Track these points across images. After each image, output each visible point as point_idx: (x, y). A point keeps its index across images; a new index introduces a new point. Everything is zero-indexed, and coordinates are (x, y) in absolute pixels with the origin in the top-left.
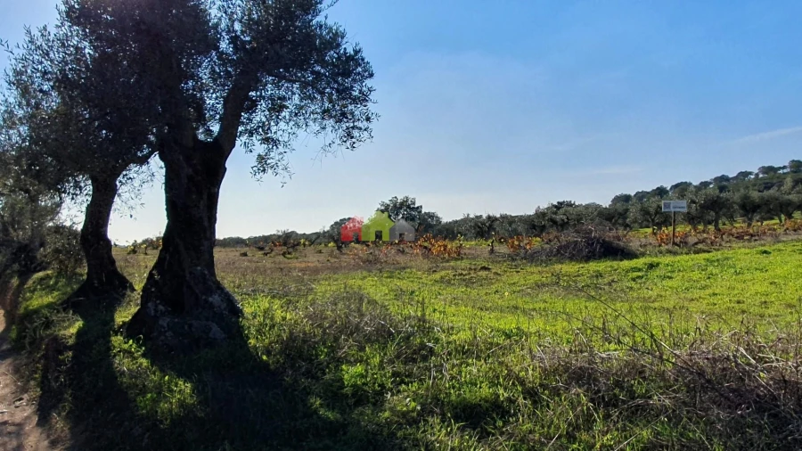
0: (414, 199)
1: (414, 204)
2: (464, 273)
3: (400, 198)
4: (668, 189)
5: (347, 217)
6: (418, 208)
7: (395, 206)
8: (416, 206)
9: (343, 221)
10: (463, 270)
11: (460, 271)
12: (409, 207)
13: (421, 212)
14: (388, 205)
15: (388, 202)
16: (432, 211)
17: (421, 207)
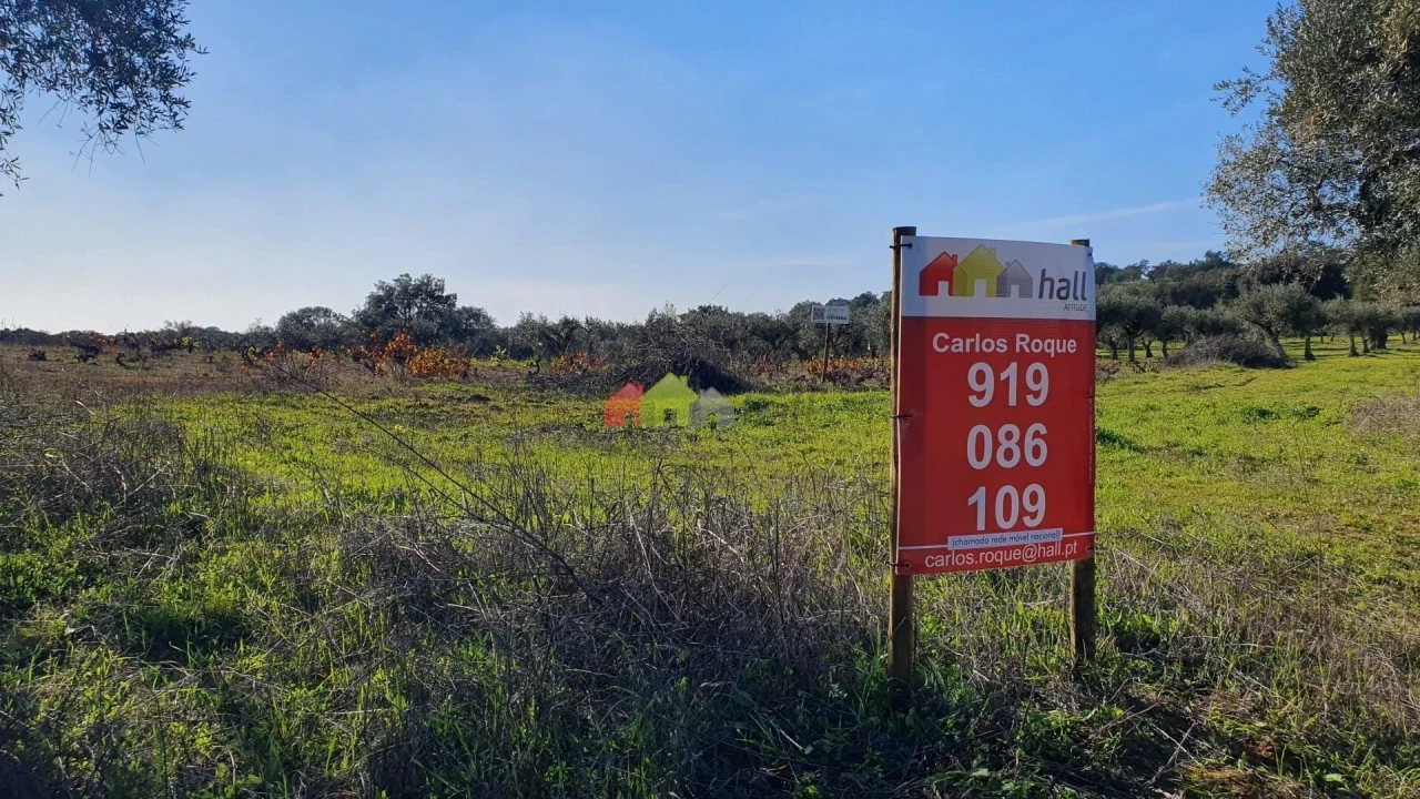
0: (443, 281)
1: (442, 289)
2: (431, 403)
3: (416, 277)
4: (879, 297)
5: (313, 306)
6: (448, 297)
7: (405, 289)
8: (445, 294)
9: (306, 312)
10: (433, 398)
11: (424, 401)
12: (431, 295)
13: (454, 305)
14: (392, 289)
15: (393, 284)
16: (477, 305)
17: (455, 297)
